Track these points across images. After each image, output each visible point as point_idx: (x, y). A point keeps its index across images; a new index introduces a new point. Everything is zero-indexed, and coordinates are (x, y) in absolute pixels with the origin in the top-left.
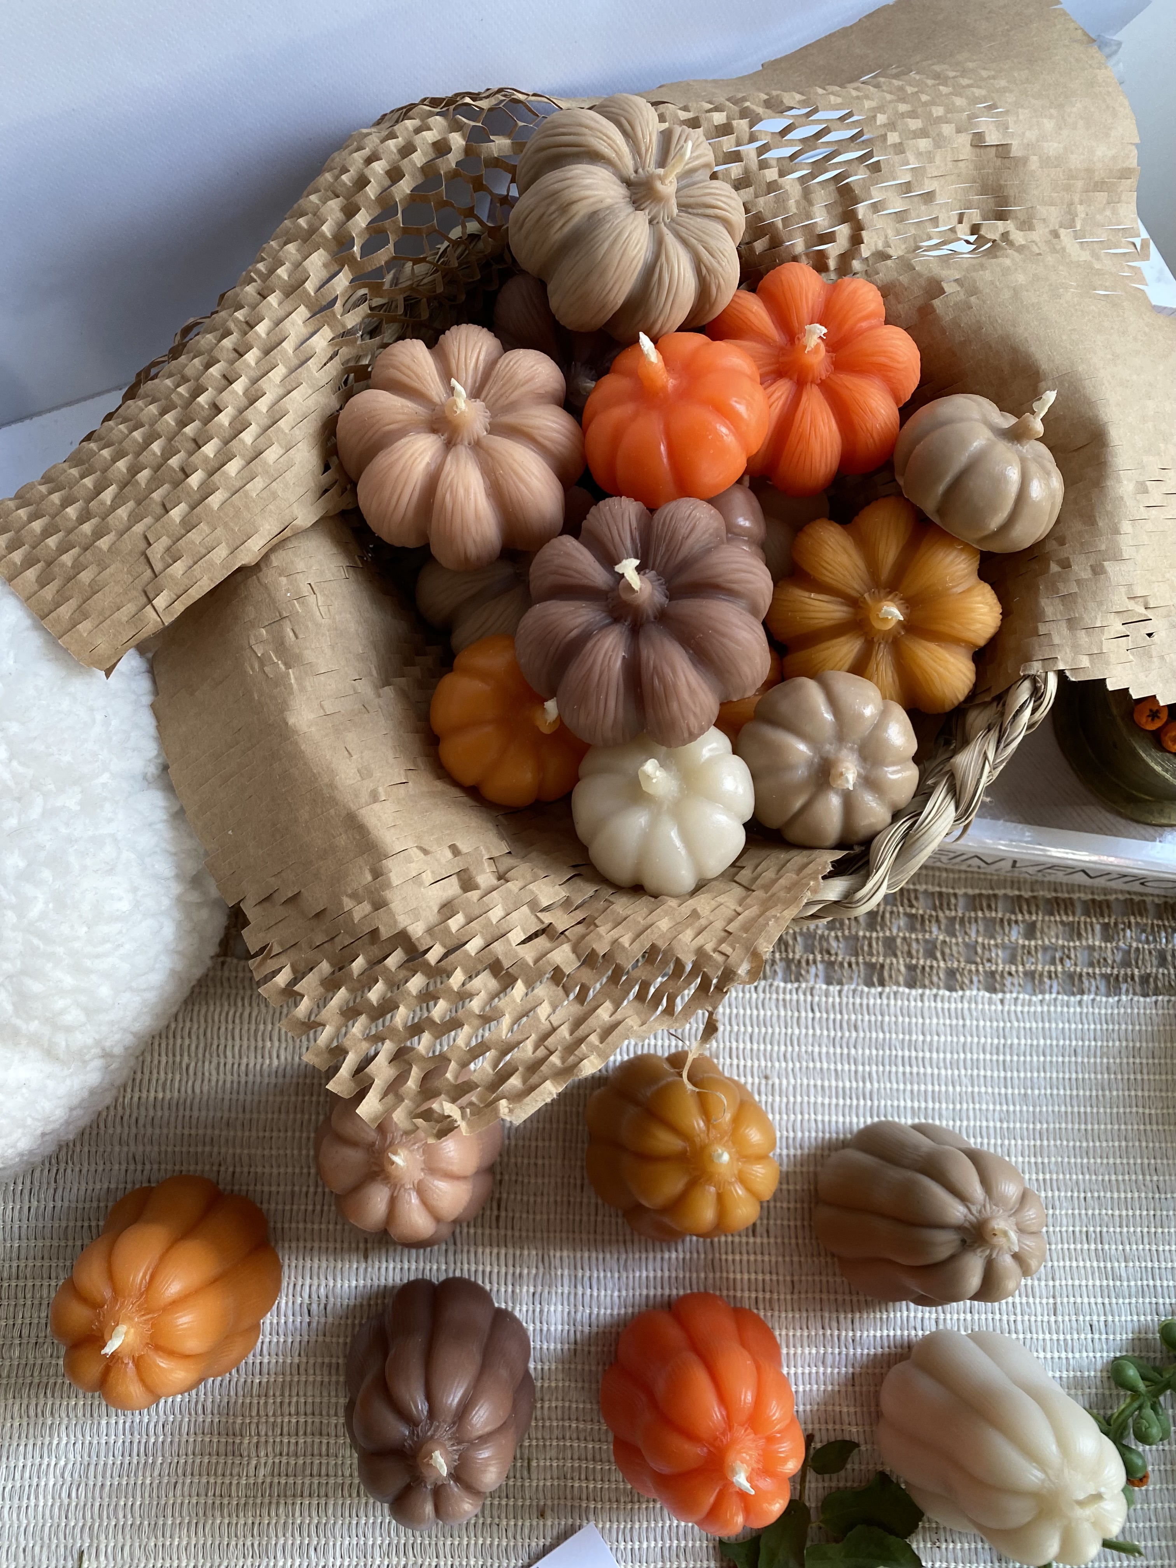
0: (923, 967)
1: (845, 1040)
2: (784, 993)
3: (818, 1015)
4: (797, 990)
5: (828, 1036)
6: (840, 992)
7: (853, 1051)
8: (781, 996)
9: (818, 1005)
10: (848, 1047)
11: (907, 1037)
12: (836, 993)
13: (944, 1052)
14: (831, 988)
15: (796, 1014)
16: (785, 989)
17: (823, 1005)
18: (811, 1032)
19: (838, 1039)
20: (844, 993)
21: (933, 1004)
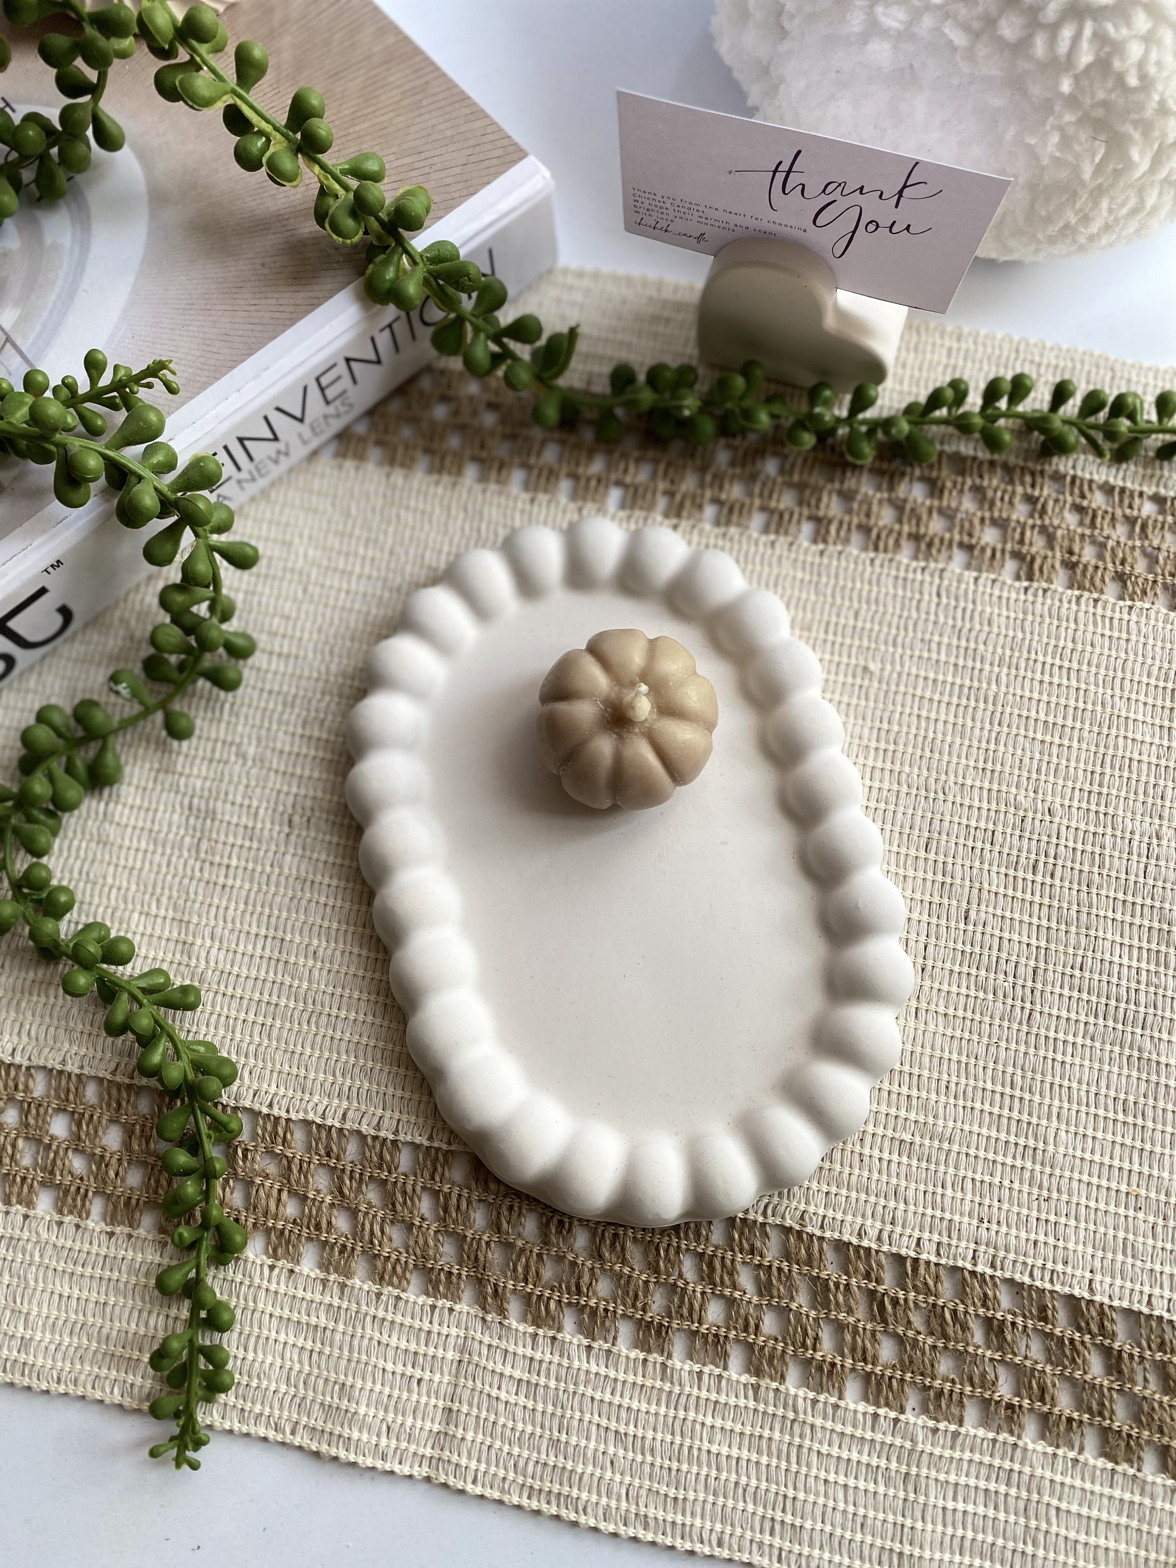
0: (1086, 566)
1: (973, 634)
2: (907, 571)
3: (944, 600)
4: (923, 569)
5: (954, 626)
6: (976, 579)
7: (981, 647)
8: (902, 574)
9: (948, 591)
10: (976, 642)
11: (1053, 642)
12: (972, 581)
13: (1098, 666)
14: (967, 573)
15: (917, 596)
16: (908, 566)
17: (953, 589)
18: (932, 618)
19: (965, 630)
20: (981, 581)
21: (1091, 610)
